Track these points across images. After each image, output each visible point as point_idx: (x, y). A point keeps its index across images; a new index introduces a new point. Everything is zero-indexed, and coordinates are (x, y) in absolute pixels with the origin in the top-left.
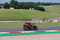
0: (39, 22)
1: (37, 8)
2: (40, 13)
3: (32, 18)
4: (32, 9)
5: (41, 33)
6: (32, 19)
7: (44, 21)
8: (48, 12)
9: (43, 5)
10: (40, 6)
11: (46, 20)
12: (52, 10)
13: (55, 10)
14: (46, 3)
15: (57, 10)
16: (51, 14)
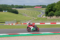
0: (12, 24)
1: (10, 10)
2: (13, 15)
3: (5, 20)
4: (5, 11)
5: (15, 35)
6: (5, 22)
7: (17, 24)
8: (22, 15)
9: (16, 8)
10: (13, 9)
11: (19, 23)
12: (26, 13)
13: (28, 13)
14: (19, 6)
15: (31, 13)
16: (24, 17)
